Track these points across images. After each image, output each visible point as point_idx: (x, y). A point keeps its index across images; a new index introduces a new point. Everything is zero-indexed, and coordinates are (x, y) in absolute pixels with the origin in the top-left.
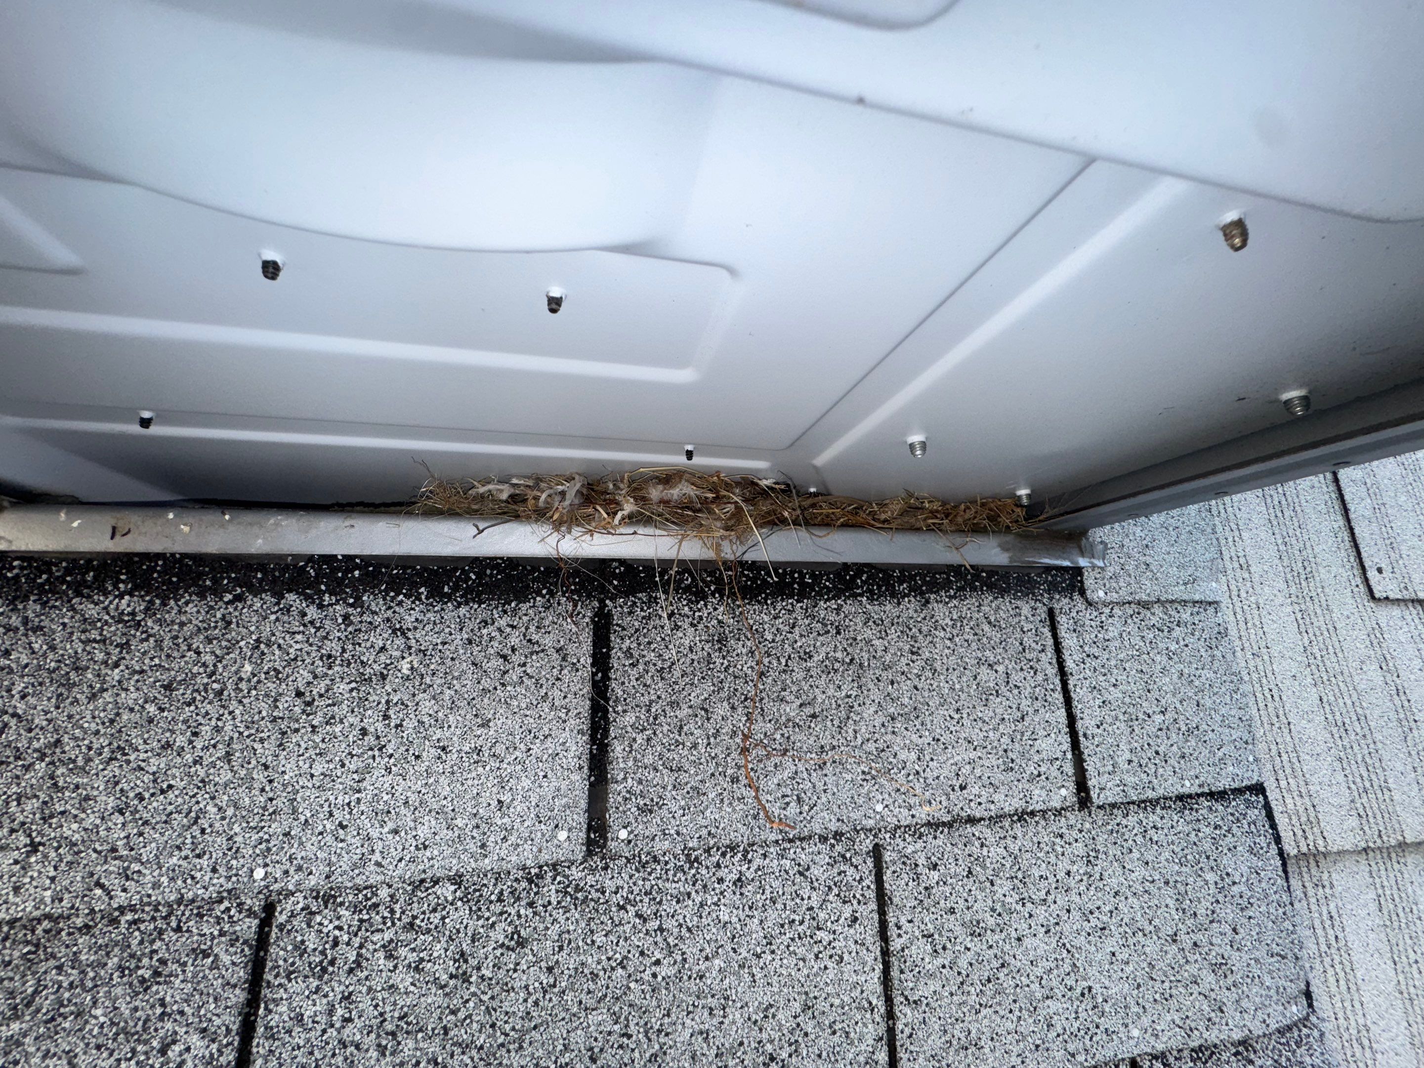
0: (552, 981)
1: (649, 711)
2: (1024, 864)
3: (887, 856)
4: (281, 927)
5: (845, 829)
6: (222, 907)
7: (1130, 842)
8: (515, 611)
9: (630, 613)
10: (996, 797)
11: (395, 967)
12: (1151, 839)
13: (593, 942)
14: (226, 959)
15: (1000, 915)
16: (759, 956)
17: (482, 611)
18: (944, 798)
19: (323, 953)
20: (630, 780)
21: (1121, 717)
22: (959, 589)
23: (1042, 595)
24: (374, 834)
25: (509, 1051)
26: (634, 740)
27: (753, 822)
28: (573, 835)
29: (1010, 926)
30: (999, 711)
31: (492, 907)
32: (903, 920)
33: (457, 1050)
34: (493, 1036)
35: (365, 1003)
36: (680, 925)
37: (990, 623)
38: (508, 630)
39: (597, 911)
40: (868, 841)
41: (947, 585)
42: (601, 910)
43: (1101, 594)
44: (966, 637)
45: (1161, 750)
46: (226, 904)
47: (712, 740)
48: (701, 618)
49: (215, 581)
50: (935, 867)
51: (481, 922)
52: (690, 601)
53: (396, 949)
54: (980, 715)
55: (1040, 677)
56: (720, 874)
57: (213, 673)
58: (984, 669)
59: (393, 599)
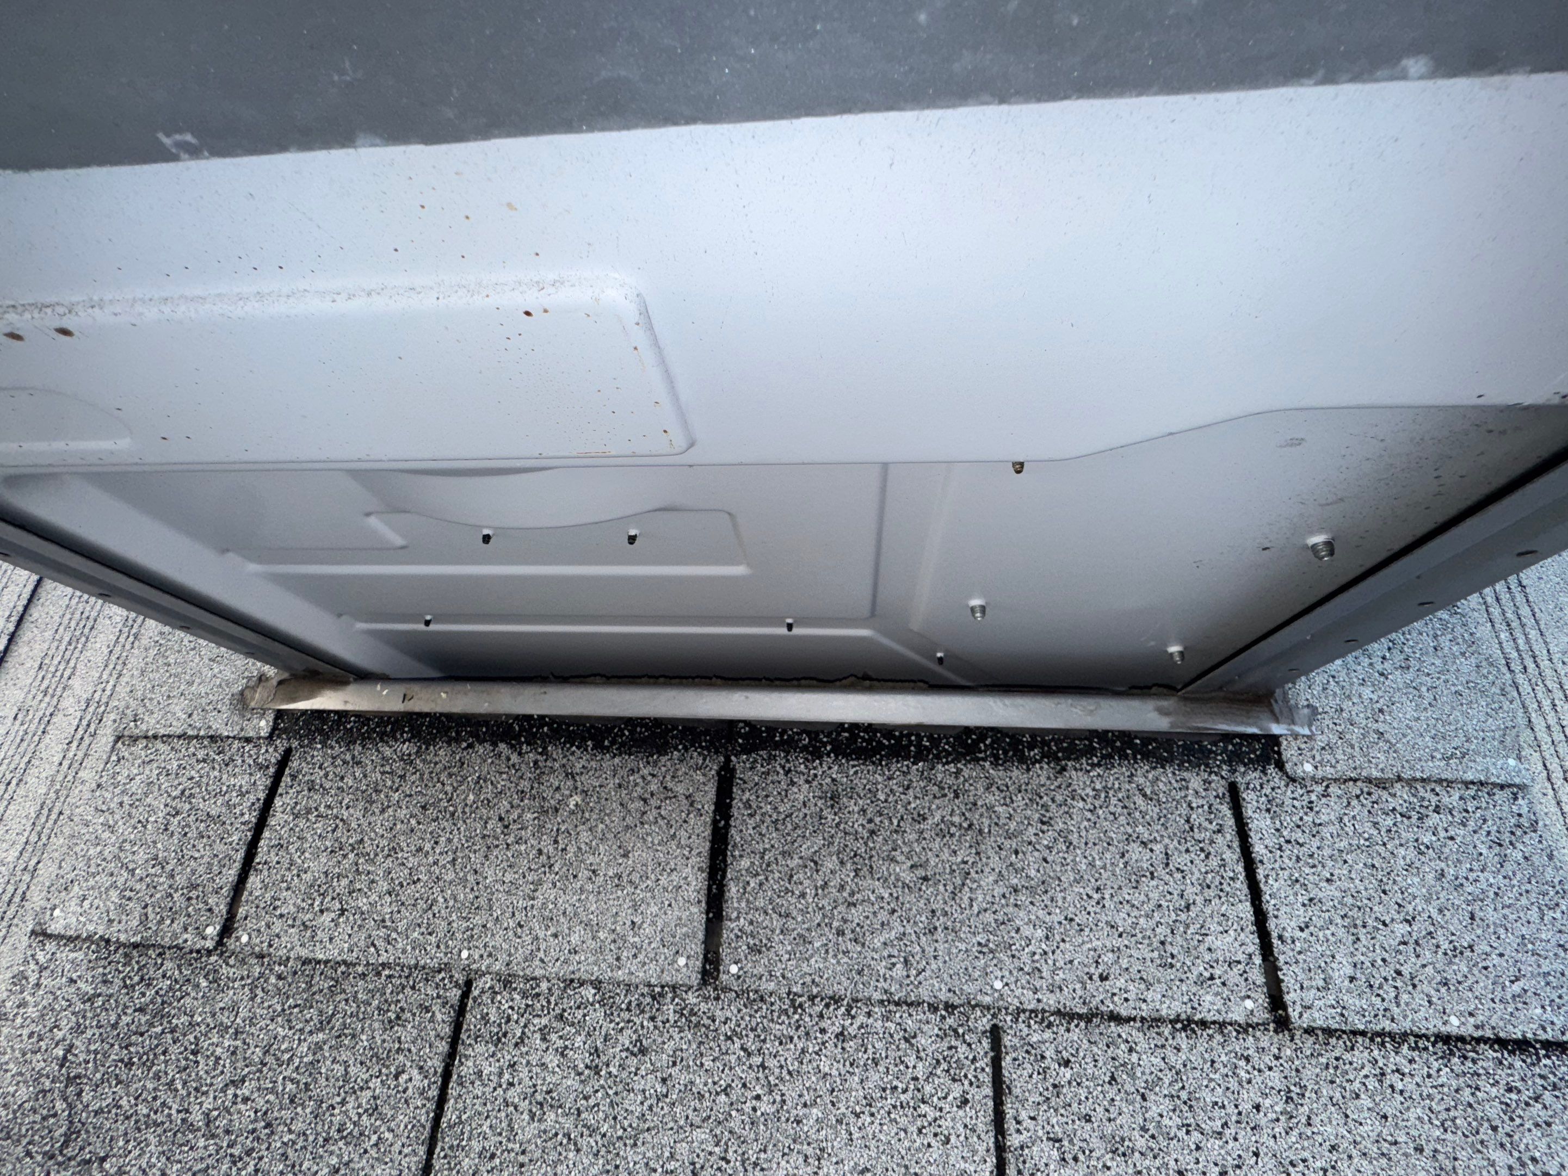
0: (665, 1091)
1: (762, 858)
2: (1191, 1084)
3: (1007, 1040)
4: (475, 999)
5: (957, 1001)
6: (440, 976)
7: (1357, 1085)
8: (656, 763)
9: (751, 768)
10: (1149, 996)
11: (547, 1048)
12: (1392, 1086)
13: (702, 1064)
14: (439, 1017)
15: (1153, 1137)
16: (857, 1116)
17: (631, 761)
18: (1078, 986)
19: (500, 1025)
20: (742, 920)
21: (1339, 921)
22: (1103, 757)
23: (1218, 766)
24: (541, 935)
25: (625, 1145)
26: (748, 883)
27: (857, 977)
28: (691, 963)
29: (1168, 1154)
30: (1155, 895)
31: (622, 1014)
32: (1024, 1115)
33: (586, 1132)
34: (614, 1127)
35: (524, 1073)
36: (781, 1067)
37: (1145, 795)
38: (649, 778)
39: (707, 1036)
40: (985, 1020)
41: (1090, 752)
42: (711, 1035)
43: (1308, 768)
44: (1112, 809)
45: (1405, 970)
46: (443, 974)
47: (820, 891)
48: (816, 776)
49: (458, 733)
50: (1067, 1063)
51: (612, 1025)
52: (807, 759)
53: (549, 1033)
54: (1127, 897)
55: (1214, 862)
56: (823, 1025)
57: (451, 799)
58: (1135, 847)
59: (568, 749)
